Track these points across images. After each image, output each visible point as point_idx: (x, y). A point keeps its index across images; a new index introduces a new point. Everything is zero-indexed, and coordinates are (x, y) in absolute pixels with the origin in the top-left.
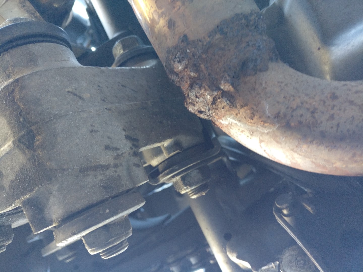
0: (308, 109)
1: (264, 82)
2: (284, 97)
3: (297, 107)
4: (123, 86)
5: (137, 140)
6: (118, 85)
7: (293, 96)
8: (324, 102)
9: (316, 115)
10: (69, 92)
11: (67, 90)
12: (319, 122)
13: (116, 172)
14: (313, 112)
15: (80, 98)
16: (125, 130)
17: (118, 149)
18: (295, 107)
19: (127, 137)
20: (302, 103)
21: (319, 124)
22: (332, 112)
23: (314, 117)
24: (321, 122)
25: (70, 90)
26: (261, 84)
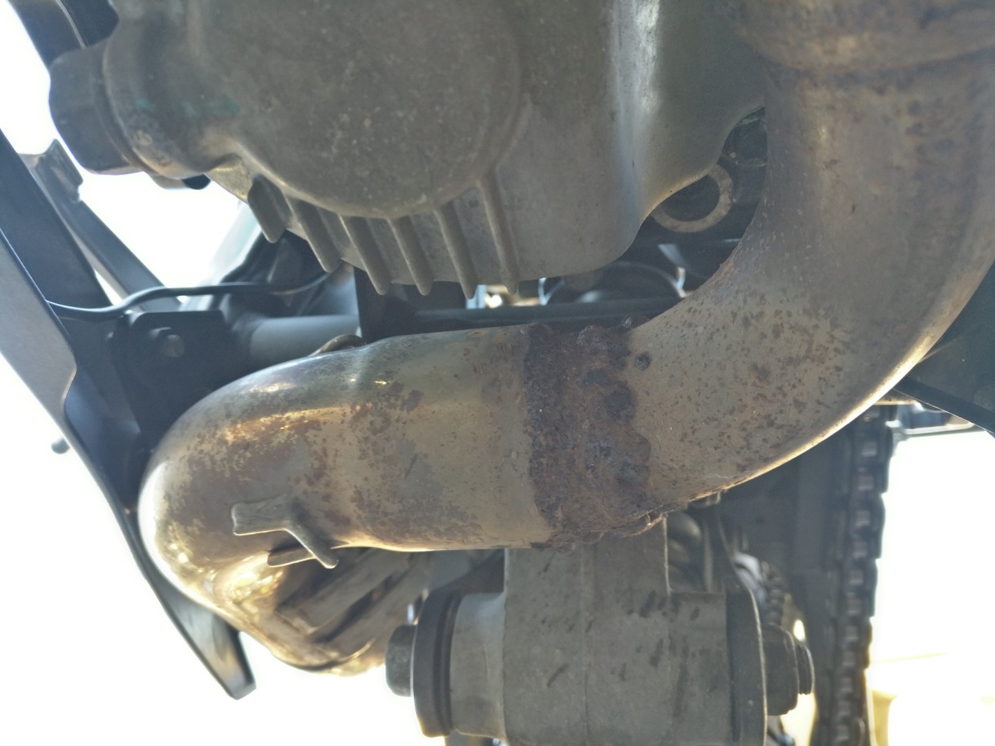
0: (760, 427)
1: (670, 464)
2: (716, 448)
3: (745, 439)
4: (546, 570)
5: (652, 595)
6: (544, 578)
7: (722, 434)
8: (763, 396)
9: (779, 422)
10: (549, 685)
11: (545, 686)
12: (794, 424)
13: (694, 655)
14: (771, 424)
15: (562, 670)
16: (630, 612)
17: (661, 641)
18: (745, 443)
19: (644, 613)
20: (744, 429)
21: (798, 425)
22: (790, 399)
23: (781, 427)
24: (798, 421)
25: (545, 681)
26: (671, 469)
